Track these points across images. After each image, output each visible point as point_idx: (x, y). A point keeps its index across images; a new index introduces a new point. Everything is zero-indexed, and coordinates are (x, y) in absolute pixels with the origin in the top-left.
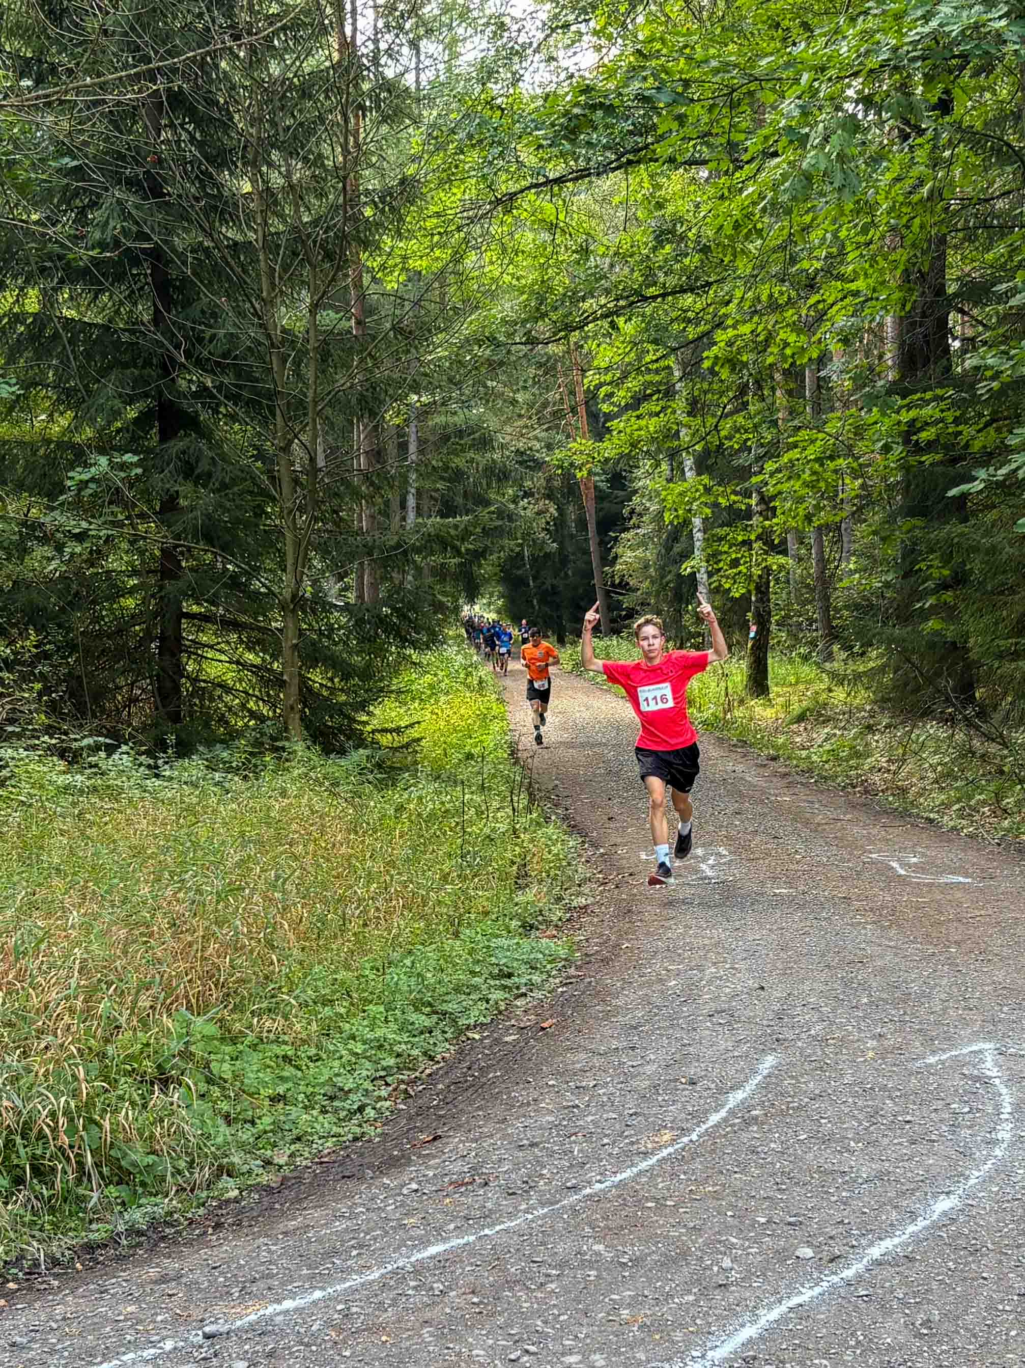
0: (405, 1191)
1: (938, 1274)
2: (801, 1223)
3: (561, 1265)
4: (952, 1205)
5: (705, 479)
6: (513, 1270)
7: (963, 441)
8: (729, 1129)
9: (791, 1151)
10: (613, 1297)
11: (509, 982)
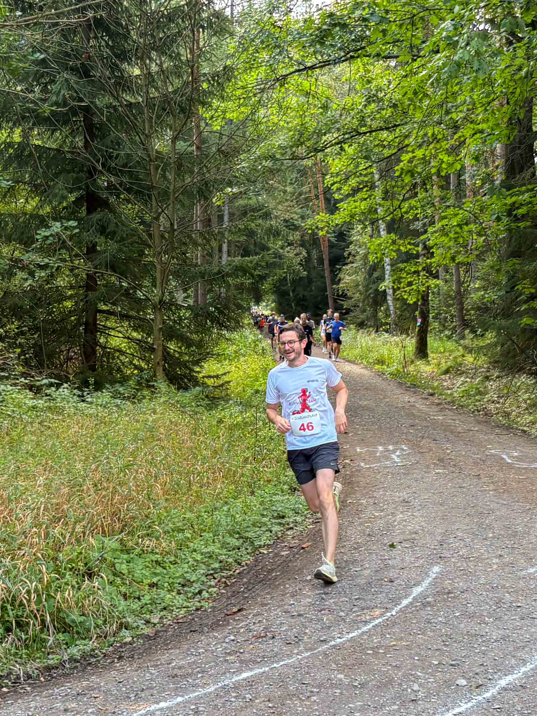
0: (227, 640)
2: (458, 665)
3: (319, 686)
5: (393, 236)
6: (291, 688)
8: (413, 609)
9: (451, 622)
10: (350, 705)
11: (283, 521)
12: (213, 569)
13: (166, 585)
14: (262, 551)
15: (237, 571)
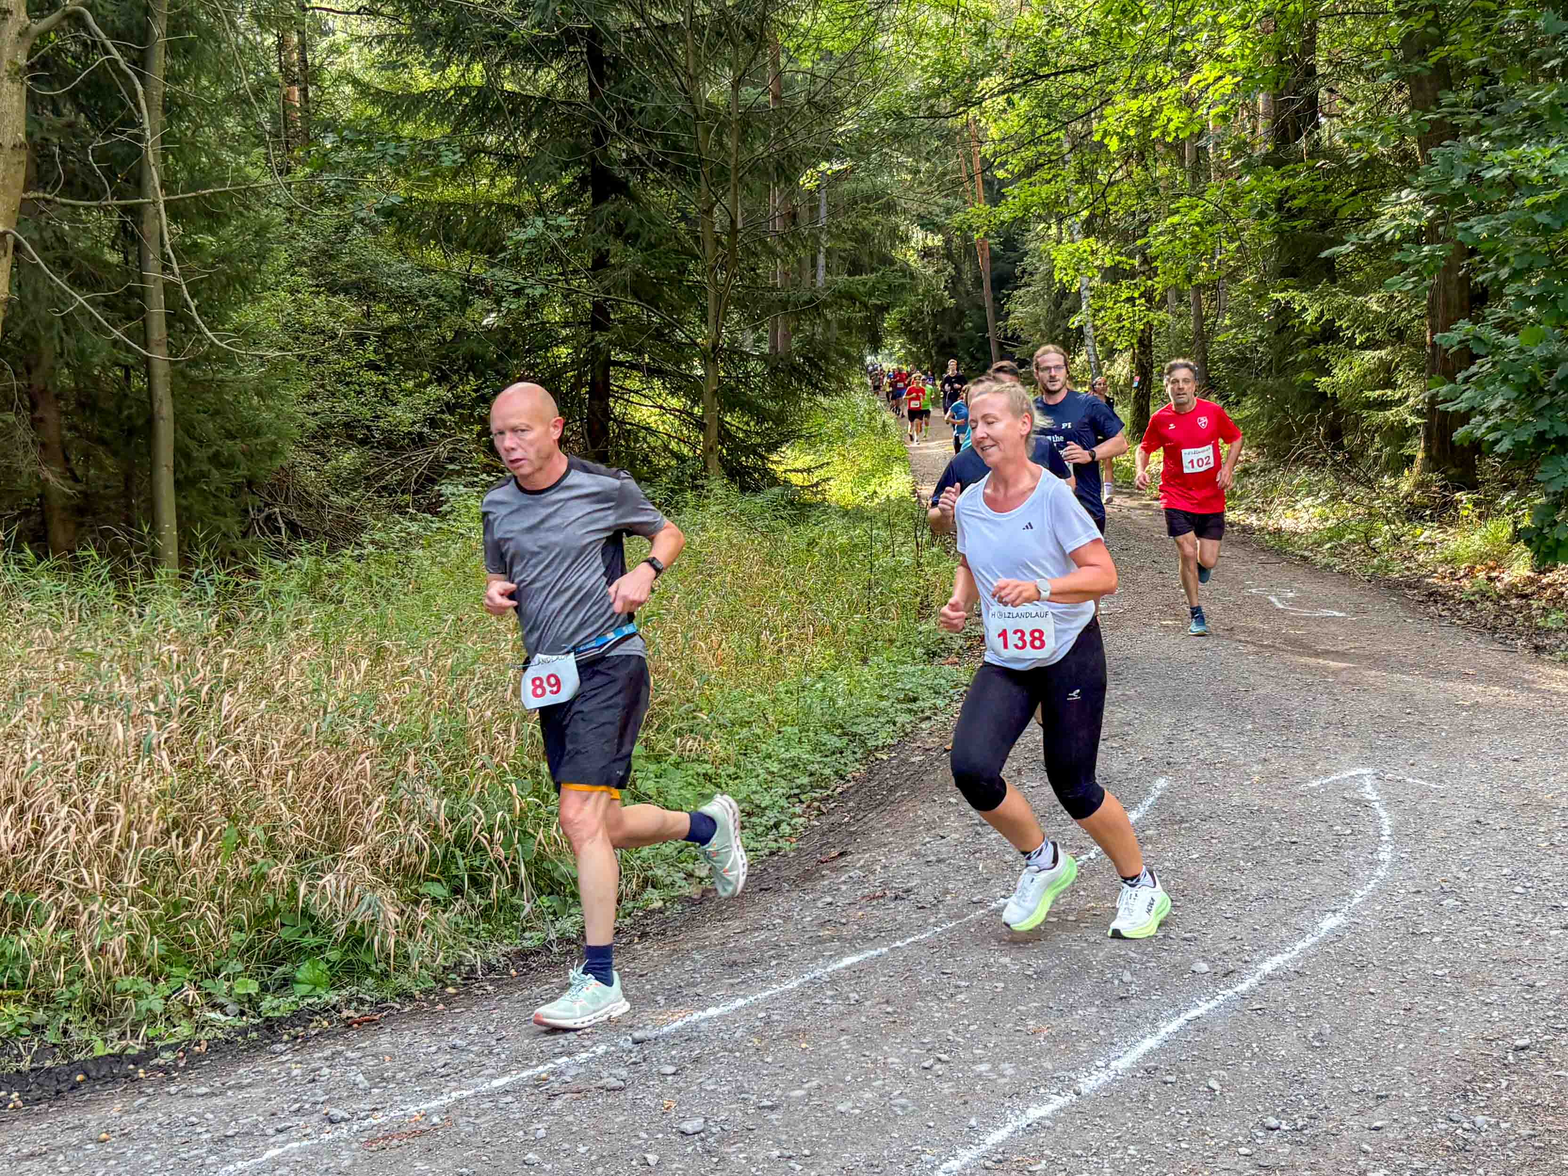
1: (1327, 989)
2: (1196, 939)
3: (970, 977)
4: (1338, 923)
5: (1092, 241)
6: (924, 981)
7: (1331, 208)
9: (1184, 869)
10: (1020, 1008)
11: (914, 706)
12: (798, 787)
14: (878, 755)
15: (839, 790)
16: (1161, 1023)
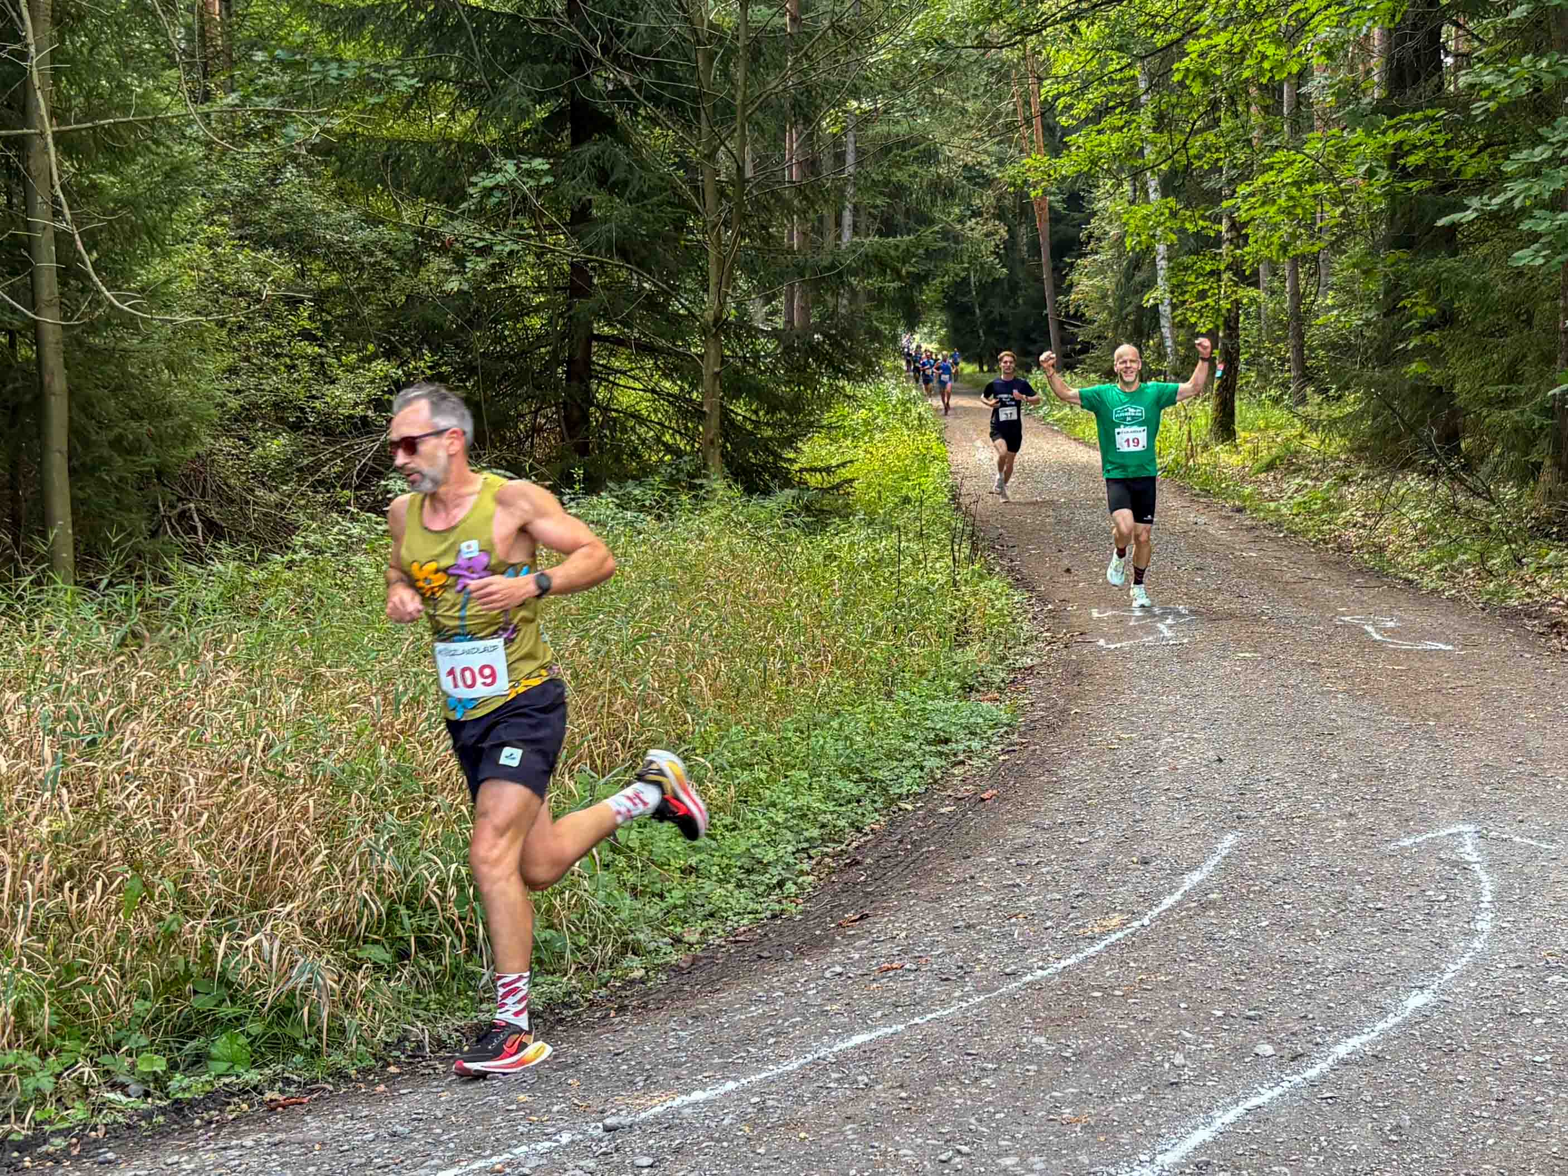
0: (828, 974)
1: (1409, 1076)
2: (1261, 1017)
3: (999, 1058)
4: (1426, 1001)
5: (1172, 202)
6: (945, 1062)
7: (1454, 165)
8: (1184, 913)
9: (1251, 938)
10: (1054, 1094)
11: (946, 749)
12: (807, 840)
13: (715, 869)
14: (903, 805)
15: (854, 844)
16: (1216, 1113)
